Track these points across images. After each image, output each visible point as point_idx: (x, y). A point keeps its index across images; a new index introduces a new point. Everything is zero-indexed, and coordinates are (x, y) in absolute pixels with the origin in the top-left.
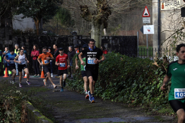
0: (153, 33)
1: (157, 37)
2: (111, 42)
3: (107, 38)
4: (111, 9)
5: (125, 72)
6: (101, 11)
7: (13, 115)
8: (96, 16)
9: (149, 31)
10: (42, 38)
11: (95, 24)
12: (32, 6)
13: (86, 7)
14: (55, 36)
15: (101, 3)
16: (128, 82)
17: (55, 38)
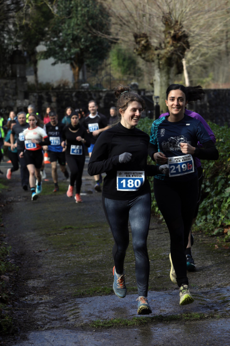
4: (189, 39)
6: (171, 43)
8: (163, 52)
10: (79, 94)
11: (161, 66)
12: (67, 45)
13: (145, 36)
14: (99, 92)
15: (171, 28)
17: (101, 94)
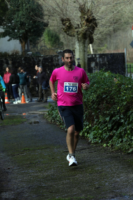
2: (98, 61)
3: (94, 56)
4: (97, 21)
6: (85, 24)
8: (80, 30)
10: (26, 59)
11: (79, 39)
12: (17, 28)
13: (69, 20)
14: (39, 57)
15: (85, 14)
17: (40, 58)
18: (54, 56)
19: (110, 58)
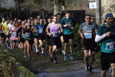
0: (96, 8)
1: (98, 11)
3: (65, 12)
5: (77, 35)
7: (3, 66)
9: (93, 6)
10: (21, 13)
11: (56, 3)
16: (80, 42)
17: (30, 13)
18: (39, 12)
19: (75, 13)
